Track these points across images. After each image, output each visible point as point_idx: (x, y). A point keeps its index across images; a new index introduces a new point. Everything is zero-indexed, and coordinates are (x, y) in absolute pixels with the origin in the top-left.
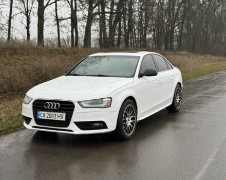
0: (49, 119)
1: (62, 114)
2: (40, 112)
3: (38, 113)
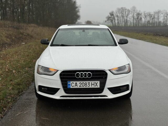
0: (82, 87)
1: (96, 82)
2: (71, 82)
3: (69, 83)
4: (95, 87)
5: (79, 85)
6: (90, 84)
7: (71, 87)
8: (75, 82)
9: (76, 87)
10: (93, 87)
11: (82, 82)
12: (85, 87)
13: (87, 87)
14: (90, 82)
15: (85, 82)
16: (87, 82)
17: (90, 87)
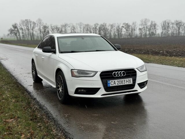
0: (119, 85)
1: (130, 79)
2: (111, 81)
3: (109, 82)
4: (129, 84)
5: (117, 83)
6: (125, 81)
7: (111, 86)
8: (113, 81)
9: (115, 85)
10: (128, 83)
11: (119, 80)
12: (121, 84)
13: (123, 84)
14: (125, 79)
15: (121, 80)
16: (123, 80)
17: (126, 84)
